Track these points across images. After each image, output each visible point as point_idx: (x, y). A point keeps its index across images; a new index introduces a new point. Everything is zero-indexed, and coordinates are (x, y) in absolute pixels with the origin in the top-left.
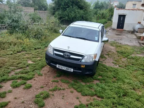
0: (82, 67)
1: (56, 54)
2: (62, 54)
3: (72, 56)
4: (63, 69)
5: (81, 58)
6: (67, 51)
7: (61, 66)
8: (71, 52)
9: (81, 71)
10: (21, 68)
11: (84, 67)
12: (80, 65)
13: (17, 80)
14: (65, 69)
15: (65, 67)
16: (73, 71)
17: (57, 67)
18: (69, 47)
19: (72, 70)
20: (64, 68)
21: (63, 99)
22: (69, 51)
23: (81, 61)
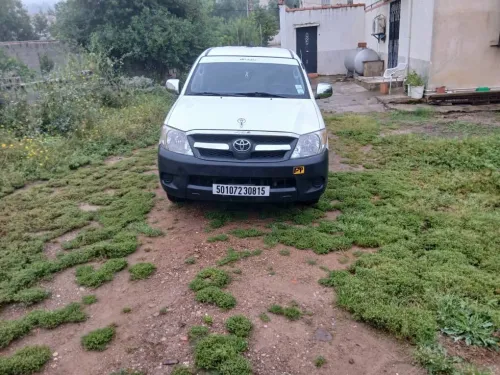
0: (298, 172)
1: (203, 151)
2: (224, 147)
3: (260, 148)
4: (237, 194)
5: (286, 147)
6: (240, 133)
7: (229, 186)
8: (252, 133)
9: (293, 189)
10: (74, 228)
11: (303, 172)
12: (290, 169)
13: (89, 265)
14: (244, 191)
15: (243, 187)
16: (271, 193)
17: (215, 192)
18: (242, 120)
19: (267, 191)
20: (241, 191)
21: (273, 274)
22: (246, 133)
23: (289, 158)
